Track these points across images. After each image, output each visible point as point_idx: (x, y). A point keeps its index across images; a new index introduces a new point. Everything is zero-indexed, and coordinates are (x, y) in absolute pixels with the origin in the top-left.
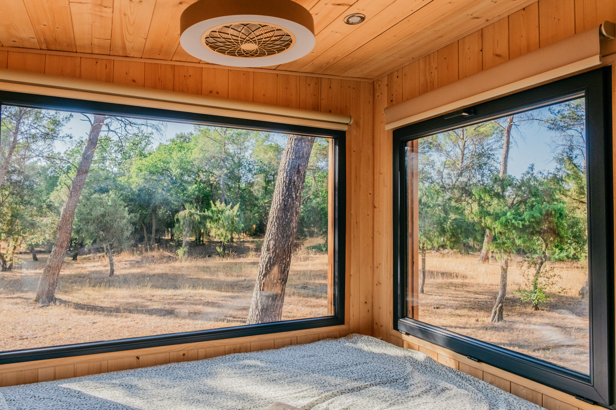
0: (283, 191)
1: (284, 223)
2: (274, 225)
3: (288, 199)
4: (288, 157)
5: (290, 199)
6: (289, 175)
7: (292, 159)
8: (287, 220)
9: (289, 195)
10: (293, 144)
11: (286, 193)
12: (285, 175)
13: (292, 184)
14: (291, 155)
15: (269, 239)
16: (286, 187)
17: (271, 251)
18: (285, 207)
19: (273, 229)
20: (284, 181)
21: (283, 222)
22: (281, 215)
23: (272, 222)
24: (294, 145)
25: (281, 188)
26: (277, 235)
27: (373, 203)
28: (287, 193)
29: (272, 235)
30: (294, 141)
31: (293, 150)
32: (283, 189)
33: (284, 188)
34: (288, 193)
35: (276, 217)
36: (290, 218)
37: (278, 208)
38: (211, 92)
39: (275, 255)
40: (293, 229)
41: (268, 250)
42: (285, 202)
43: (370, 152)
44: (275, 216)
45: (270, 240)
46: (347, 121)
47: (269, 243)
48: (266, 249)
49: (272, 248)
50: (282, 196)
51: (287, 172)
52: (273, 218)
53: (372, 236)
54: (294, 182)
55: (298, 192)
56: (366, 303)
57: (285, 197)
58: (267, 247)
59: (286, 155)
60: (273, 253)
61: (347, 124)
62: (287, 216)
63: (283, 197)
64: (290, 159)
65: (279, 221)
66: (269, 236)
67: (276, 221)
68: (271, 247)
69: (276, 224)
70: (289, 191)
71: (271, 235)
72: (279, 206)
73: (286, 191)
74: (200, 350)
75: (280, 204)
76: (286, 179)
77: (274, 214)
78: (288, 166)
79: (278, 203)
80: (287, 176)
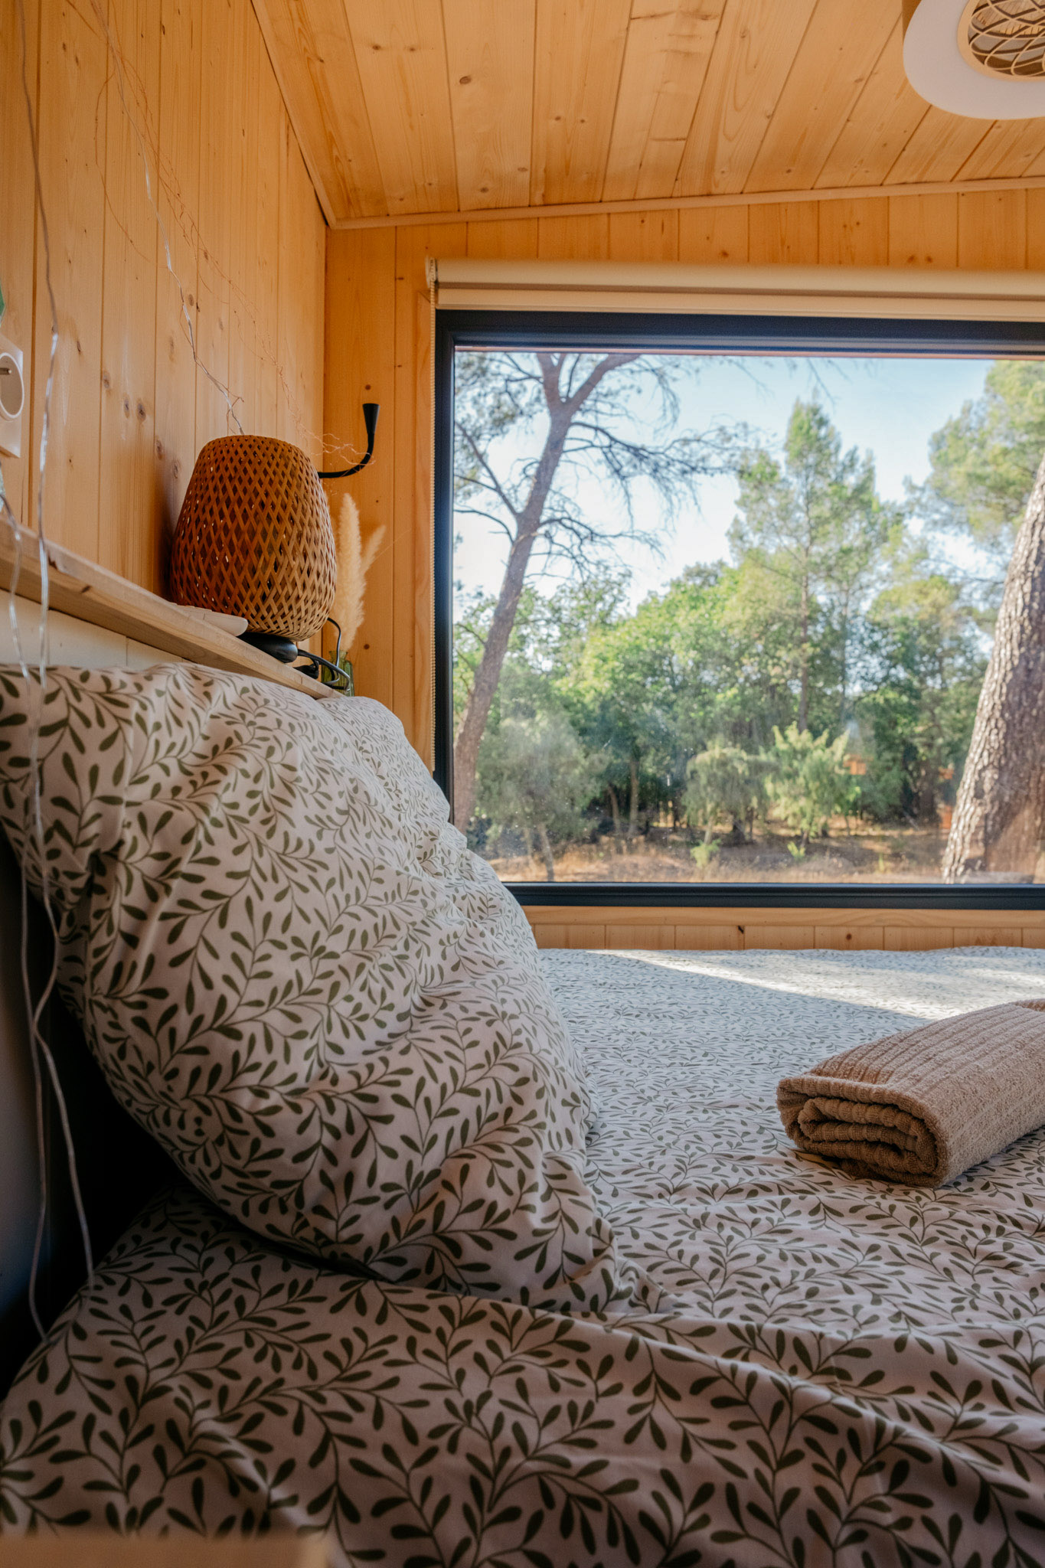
0: (1022, 631)
1: (1026, 720)
2: (996, 727)
3: (1039, 652)
5: (1042, 654)
6: (1039, 587)
8: (1034, 712)
9: (1039, 642)
11: (1031, 636)
12: (1027, 588)
15: (980, 767)
16: (1031, 619)
17: (987, 798)
18: (1028, 676)
19: (993, 737)
20: (1024, 605)
21: (1022, 717)
22: (1017, 699)
23: (989, 720)
25: (1015, 624)
26: (1005, 754)
28: (1035, 637)
29: (990, 755)
32: (1022, 626)
33: (1026, 623)
34: (1039, 637)
35: (1003, 705)
37: (1007, 681)
39: (1000, 808)
41: (979, 794)
42: (1028, 662)
44: (998, 702)
45: (985, 768)
47: (979, 776)
48: (972, 793)
49: (991, 790)
50: (1020, 645)
51: (1033, 580)
52: (992, 708)
57: (1028, 650)
58: (975, 789)
59: (1029, 533)
60: (992, 802)
62: (1035, 700)
63: (1023, 650)
65: (1012, 714)
66: (981, 756)
67: (1002, 715)
68: (987, 787)
69: (1001, 723)
70: (1040, 632)
71: (986, 754)
72: (1010, 676)
73: (1033, 631)
74: (889, 931)
75: (1013, 669)
76: (1032, 598)
77: (996, 697)
78: (1036, 563)
79: (1009, 667)
80: (1033, 590)
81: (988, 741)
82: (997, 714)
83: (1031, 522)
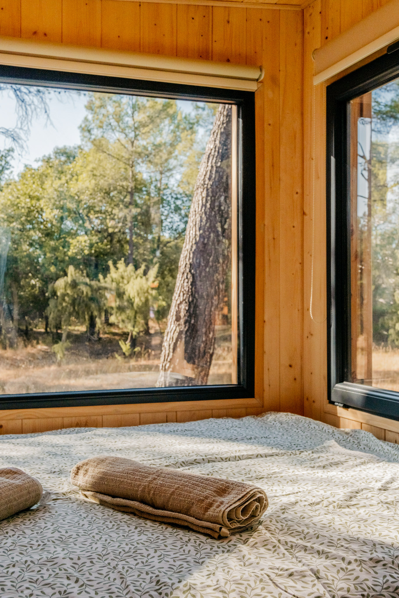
0: (201, 221)
1: (203, 274)
2: (187, 278)
3: (210, 233)
4: (210, 164)
5: (212, 235)
6: (210, 194)
7: (217, 167)
9: (210, 227)
10: (217, 142)
11: (206, 224)
12: (204, 194)
13: (217, 208)
14: (214, 161)
15: (178, 302)
16: (206, 213)
17: (182, 321)
18: (204, 247)
19: (186, 284)
20: (203, 205)
22: (198, 261)
23: (183, 273)
24: (220, 143)
25: (198, 215)
26: (192, 294)
27: (302, 209)
28: (208, 225)
29: (184, 294)
30: (219, 136)
31: (218, 152)
32: (201, 217)
33: (203, 216)
34: (210, 224)
35: (191, 264)
36: (212, 266)
37: (193, 250)
38: (35, 33)
39: (189, 327)
40: (218, 285)
41: (178, 319)
42: (204, 239)
43: (297, 125)
44: (188, 263)
45: (181, 303)
46: (254, 74)
47: (178, 307)
48: (174, 318)
49: (185, 316)
50: (200, 229)
51: (207, 190)
52: (186, 266)
53: (300, 261)
54: (220, 206)
55: (226, 222)
56: (290, 366)
57: (204, 232)
58: (176, 315)
59: (206, 161)
60: (185, 323)
61: (257, 80)
62: (208, 262)
63: (201, 231)
64: (212, 167)
65: (196, 271)
66: (179, 296)
67: (190, 271)
68: (182, 314)
69: (189, 275)
70: (211, 221)
71: (182, 294)
72: (194, 247)
73: (207, 220)
74: (25, 421)
75: (196, 243)
76: (207, 201)
77: (187, 260)
78: (209, 179)
79: (194, 242)
80: (207, 195)
81: (182, 286)
82: (188, 270)
83: (208, 154)
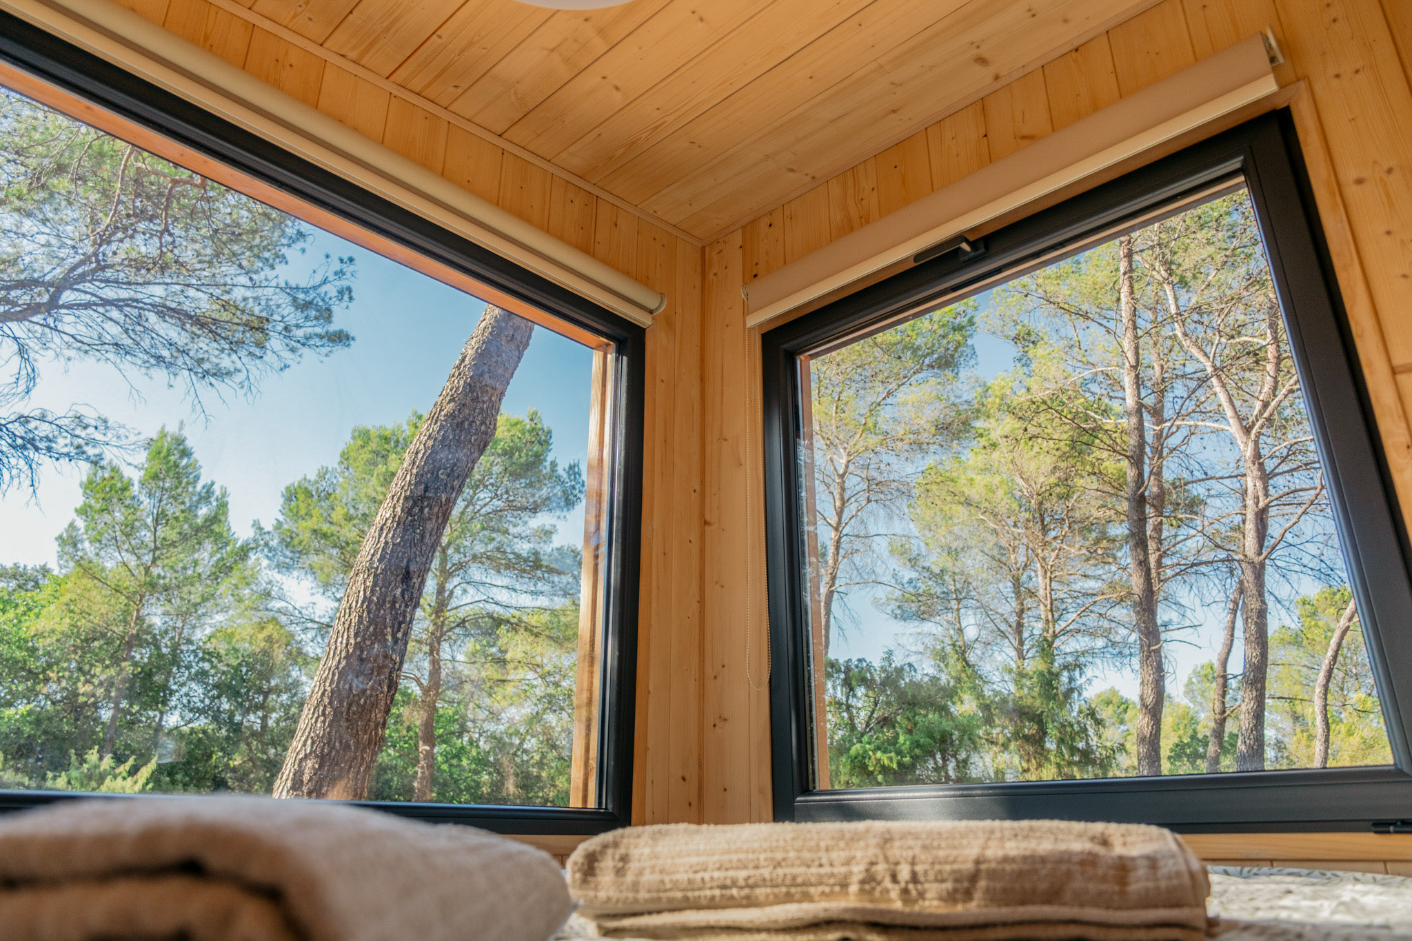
0: (360, 622)
1: (354, 708)
2: (324, 714)
3: (373, 643)
4: (382, 539)
5: (376, 646)
6: (380, 583)
7: (394, 545)
8: (362, 701)
9: (375, 634)
10: (399, 509)
11: (368, 627)
12: (370, 582)
13: (388, 606)
14: (390, 535)
15: (301, 756)
16: (369, 611)
18: (360, 665)
19: (319, 725)
20: (365, 597)
21: (350, 705)
22: (347, 686)
23: (318, 705)
24: (402, 510)
25: (355, 614)
26: (329, 743)
27: (702, 515)
28: (371, 629)
29: (313, 743)
30: (401, 501)
31: (398, 525)
32: (360, 617)
33: (365, 615)
34: (375, 629)
35: (332, 691)
36: (371, 696)
37: (341, 666)
40: (376, 728)
42: (362, 652)
44: (329, 689)
45: (306, 756)
47: (300, 766)
48: (289, 784)
49: (309, 781)
50: (356, 635)
51: (376, 576)
52: (323, 694)
53: (698, 598)
54: (394, 602)
55: (399, 628)
56: (684, 779)
57: (364, 639)
58: (293, 779)
59: (377, 534)
61: (651, 312)
63: (359, 639)
64: (386, 543)
65: (341, 702)
66: (304, 745)
67: (330, 703)
68: (306, 777)
69: (328, 710)
70: (376, 625)
71: (309, 742)
72: (343, 663)
73: (370, 623)
75: (347, 657)
76: (373, 591)
77: (327, 684)
78: (380, 561)
79: (344, 654)
80: (375, 584)
81: (313, 728)
82: (326, 700)
83: (380, 526)
